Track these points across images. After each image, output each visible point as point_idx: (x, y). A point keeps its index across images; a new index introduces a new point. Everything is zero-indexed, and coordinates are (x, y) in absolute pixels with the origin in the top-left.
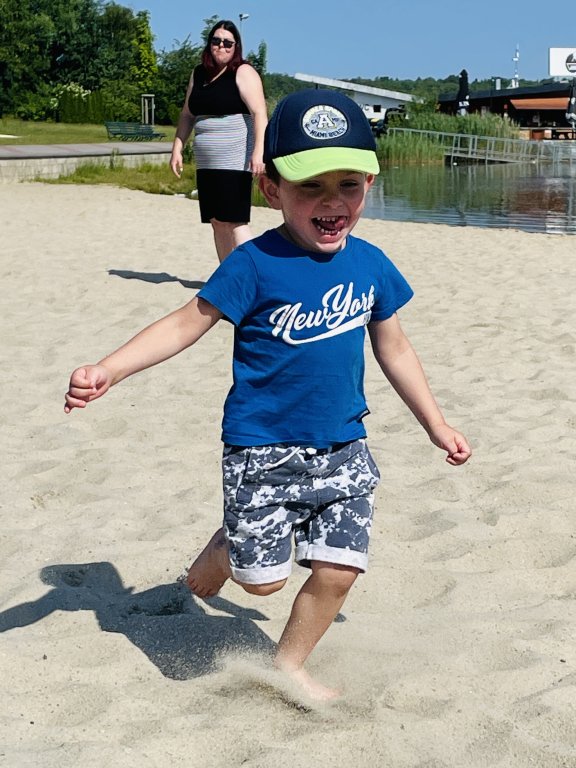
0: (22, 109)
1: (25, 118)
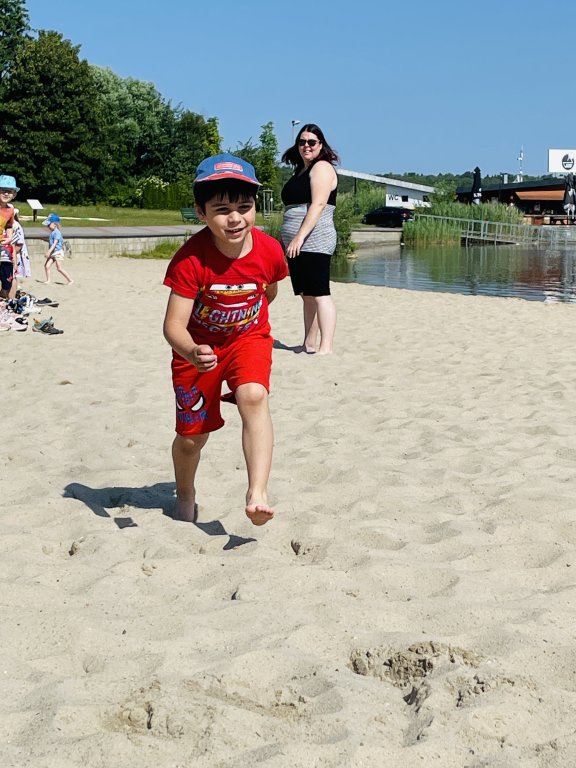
0: (112, 197)
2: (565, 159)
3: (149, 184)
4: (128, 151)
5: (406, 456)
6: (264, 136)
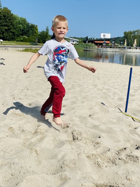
0: (17, 40)
2: (104, 35)
3: (24, 37)
4: (20, 31)
6: (46, 29)
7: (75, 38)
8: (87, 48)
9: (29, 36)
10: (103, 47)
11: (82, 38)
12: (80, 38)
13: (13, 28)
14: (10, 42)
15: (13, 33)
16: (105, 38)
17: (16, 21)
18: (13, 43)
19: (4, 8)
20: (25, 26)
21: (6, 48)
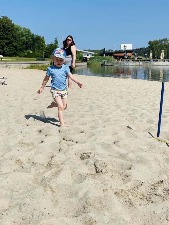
0: (20, 55)
1: (21, 57)
2: (124, 46)
3: (28, 52)
4: (24, 44)
5: (86, 112)
6: (55, 41)
7: (89, 50)
8: (104, 62)
9: (34, 50)
10: (124, 60)
11: (98, 51)
12: (95, 50)
13: (14, 41)
14: (11, 58)
15: (16, 47)
16: (125, 49)
17: (18, 32)
18: (15, 59)
19: (3, 17)
20: (29, 39)
21: (7, 65)
